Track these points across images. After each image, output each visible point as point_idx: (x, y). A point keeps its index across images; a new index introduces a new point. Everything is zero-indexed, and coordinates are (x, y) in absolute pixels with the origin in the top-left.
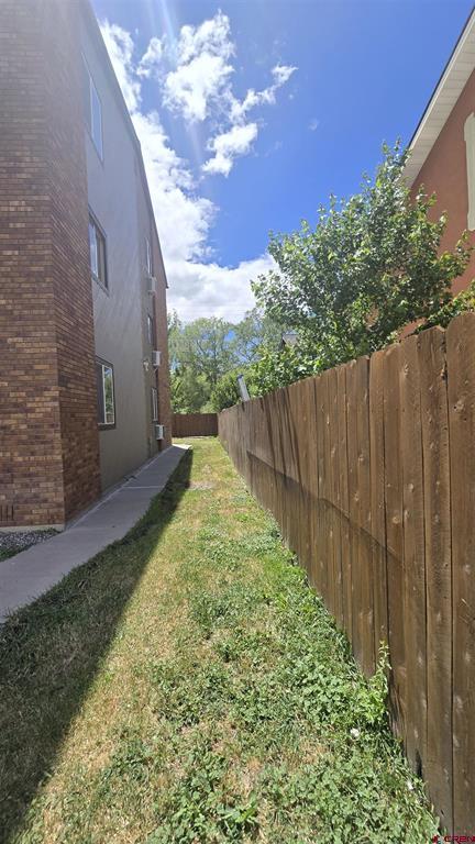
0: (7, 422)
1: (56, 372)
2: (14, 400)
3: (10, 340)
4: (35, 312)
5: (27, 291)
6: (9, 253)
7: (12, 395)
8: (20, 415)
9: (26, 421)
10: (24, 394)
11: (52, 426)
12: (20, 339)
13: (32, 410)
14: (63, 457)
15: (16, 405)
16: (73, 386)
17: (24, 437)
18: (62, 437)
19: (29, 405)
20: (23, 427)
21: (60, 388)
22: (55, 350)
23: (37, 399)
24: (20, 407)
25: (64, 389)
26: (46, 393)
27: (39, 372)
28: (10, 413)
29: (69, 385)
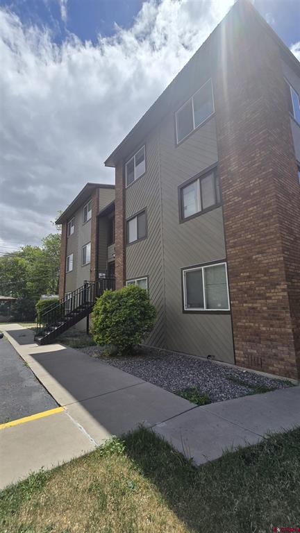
0: (255, 305)
1: (284, 272)
2: (258, 292)
3: (254, 257)
4: (268, 237)
5: (262, 227)
6: (251, 209)
7: (257, 288)
8: (263, 301)
9: (266, 305)
10: (264, 288)
11: (284, 308)
12: (260, 255)
13: (270, 298)
14: (293, 331)
15: (259, 295)
16: (296, 281)
17: (266, 315)
18: (291, 316)
19: (268, 295)
20: (265, 308)
21: (287, 283)
22: (282, 259)
23: (273, 291)
24: (262, 296)
25: (290, 283)
26: (278, 287)
27: (272, 274)
28: (257, 299)
29: (293, 280)
